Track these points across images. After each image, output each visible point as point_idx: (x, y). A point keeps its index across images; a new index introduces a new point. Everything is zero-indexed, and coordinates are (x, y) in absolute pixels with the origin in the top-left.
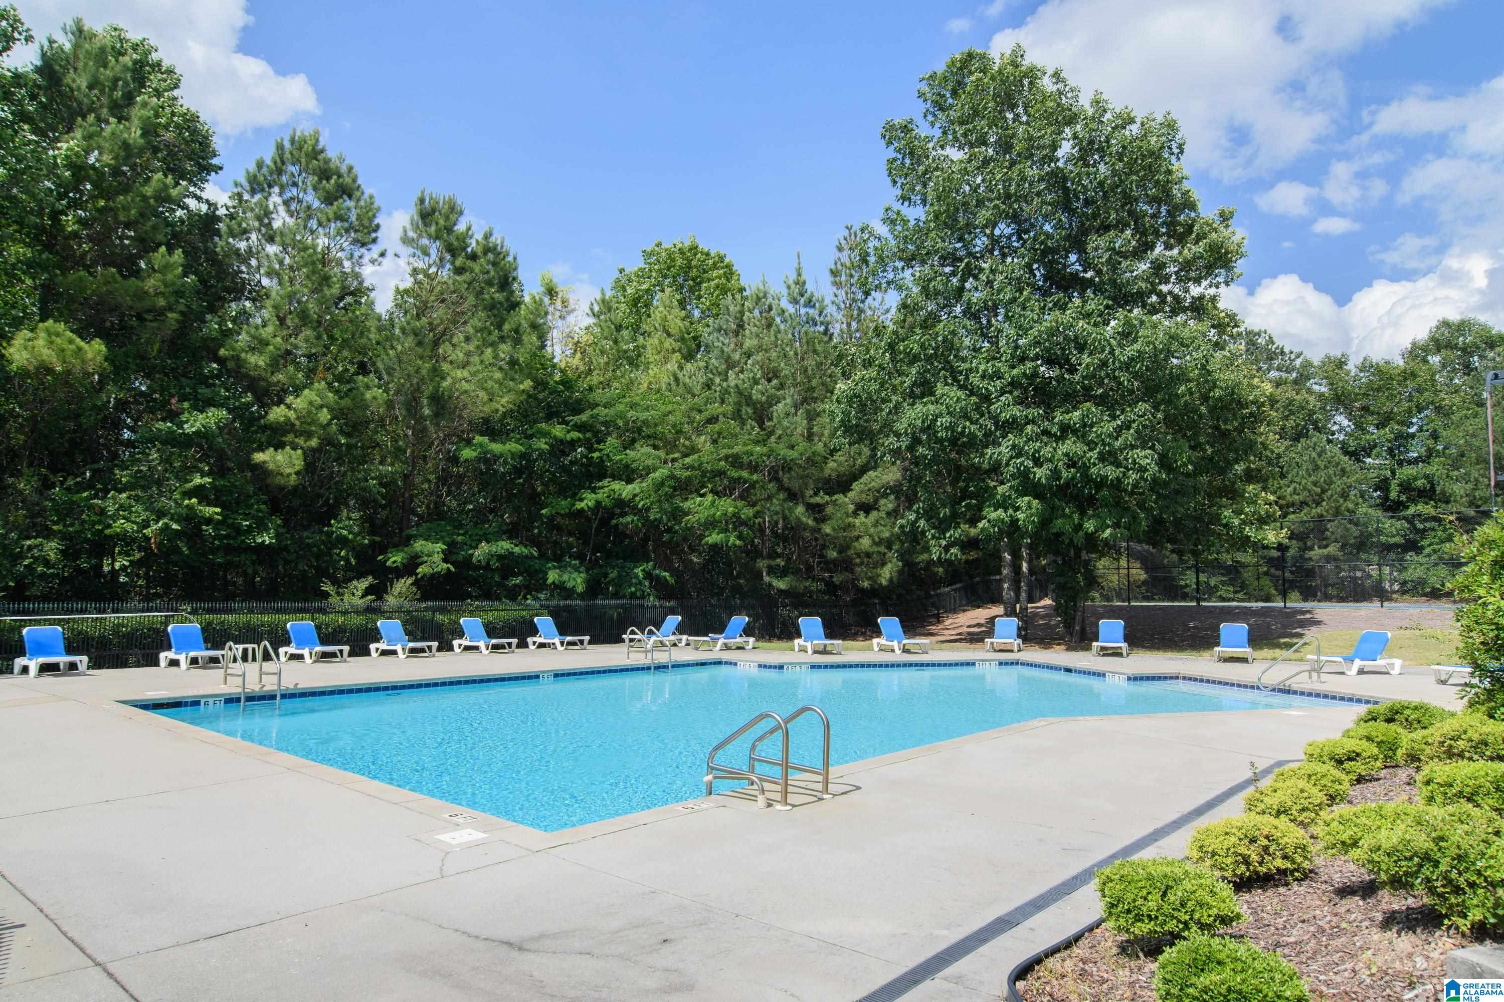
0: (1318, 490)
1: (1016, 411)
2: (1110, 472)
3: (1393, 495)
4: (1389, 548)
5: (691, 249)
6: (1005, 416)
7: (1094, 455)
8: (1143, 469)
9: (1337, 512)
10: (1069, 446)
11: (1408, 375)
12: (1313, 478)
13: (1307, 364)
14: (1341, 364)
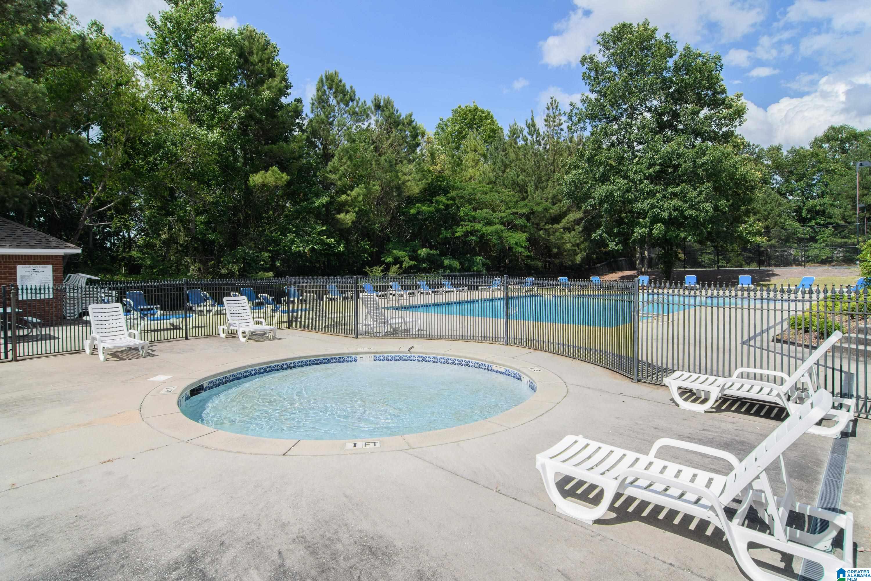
0: (767, 213)
1: (651, 187)
2: (694, 213)
3: (804, 215)
4: (800, 240)
5: (475, 110)
6: (647, 189)
7: (686, 206)
8: (707, 212)
9: (776, 224)
10: (674, 202)
11: (814, 155)
12: (764, 208)
13: (762, 150)
14: (779, 149)
